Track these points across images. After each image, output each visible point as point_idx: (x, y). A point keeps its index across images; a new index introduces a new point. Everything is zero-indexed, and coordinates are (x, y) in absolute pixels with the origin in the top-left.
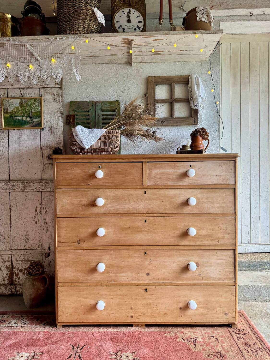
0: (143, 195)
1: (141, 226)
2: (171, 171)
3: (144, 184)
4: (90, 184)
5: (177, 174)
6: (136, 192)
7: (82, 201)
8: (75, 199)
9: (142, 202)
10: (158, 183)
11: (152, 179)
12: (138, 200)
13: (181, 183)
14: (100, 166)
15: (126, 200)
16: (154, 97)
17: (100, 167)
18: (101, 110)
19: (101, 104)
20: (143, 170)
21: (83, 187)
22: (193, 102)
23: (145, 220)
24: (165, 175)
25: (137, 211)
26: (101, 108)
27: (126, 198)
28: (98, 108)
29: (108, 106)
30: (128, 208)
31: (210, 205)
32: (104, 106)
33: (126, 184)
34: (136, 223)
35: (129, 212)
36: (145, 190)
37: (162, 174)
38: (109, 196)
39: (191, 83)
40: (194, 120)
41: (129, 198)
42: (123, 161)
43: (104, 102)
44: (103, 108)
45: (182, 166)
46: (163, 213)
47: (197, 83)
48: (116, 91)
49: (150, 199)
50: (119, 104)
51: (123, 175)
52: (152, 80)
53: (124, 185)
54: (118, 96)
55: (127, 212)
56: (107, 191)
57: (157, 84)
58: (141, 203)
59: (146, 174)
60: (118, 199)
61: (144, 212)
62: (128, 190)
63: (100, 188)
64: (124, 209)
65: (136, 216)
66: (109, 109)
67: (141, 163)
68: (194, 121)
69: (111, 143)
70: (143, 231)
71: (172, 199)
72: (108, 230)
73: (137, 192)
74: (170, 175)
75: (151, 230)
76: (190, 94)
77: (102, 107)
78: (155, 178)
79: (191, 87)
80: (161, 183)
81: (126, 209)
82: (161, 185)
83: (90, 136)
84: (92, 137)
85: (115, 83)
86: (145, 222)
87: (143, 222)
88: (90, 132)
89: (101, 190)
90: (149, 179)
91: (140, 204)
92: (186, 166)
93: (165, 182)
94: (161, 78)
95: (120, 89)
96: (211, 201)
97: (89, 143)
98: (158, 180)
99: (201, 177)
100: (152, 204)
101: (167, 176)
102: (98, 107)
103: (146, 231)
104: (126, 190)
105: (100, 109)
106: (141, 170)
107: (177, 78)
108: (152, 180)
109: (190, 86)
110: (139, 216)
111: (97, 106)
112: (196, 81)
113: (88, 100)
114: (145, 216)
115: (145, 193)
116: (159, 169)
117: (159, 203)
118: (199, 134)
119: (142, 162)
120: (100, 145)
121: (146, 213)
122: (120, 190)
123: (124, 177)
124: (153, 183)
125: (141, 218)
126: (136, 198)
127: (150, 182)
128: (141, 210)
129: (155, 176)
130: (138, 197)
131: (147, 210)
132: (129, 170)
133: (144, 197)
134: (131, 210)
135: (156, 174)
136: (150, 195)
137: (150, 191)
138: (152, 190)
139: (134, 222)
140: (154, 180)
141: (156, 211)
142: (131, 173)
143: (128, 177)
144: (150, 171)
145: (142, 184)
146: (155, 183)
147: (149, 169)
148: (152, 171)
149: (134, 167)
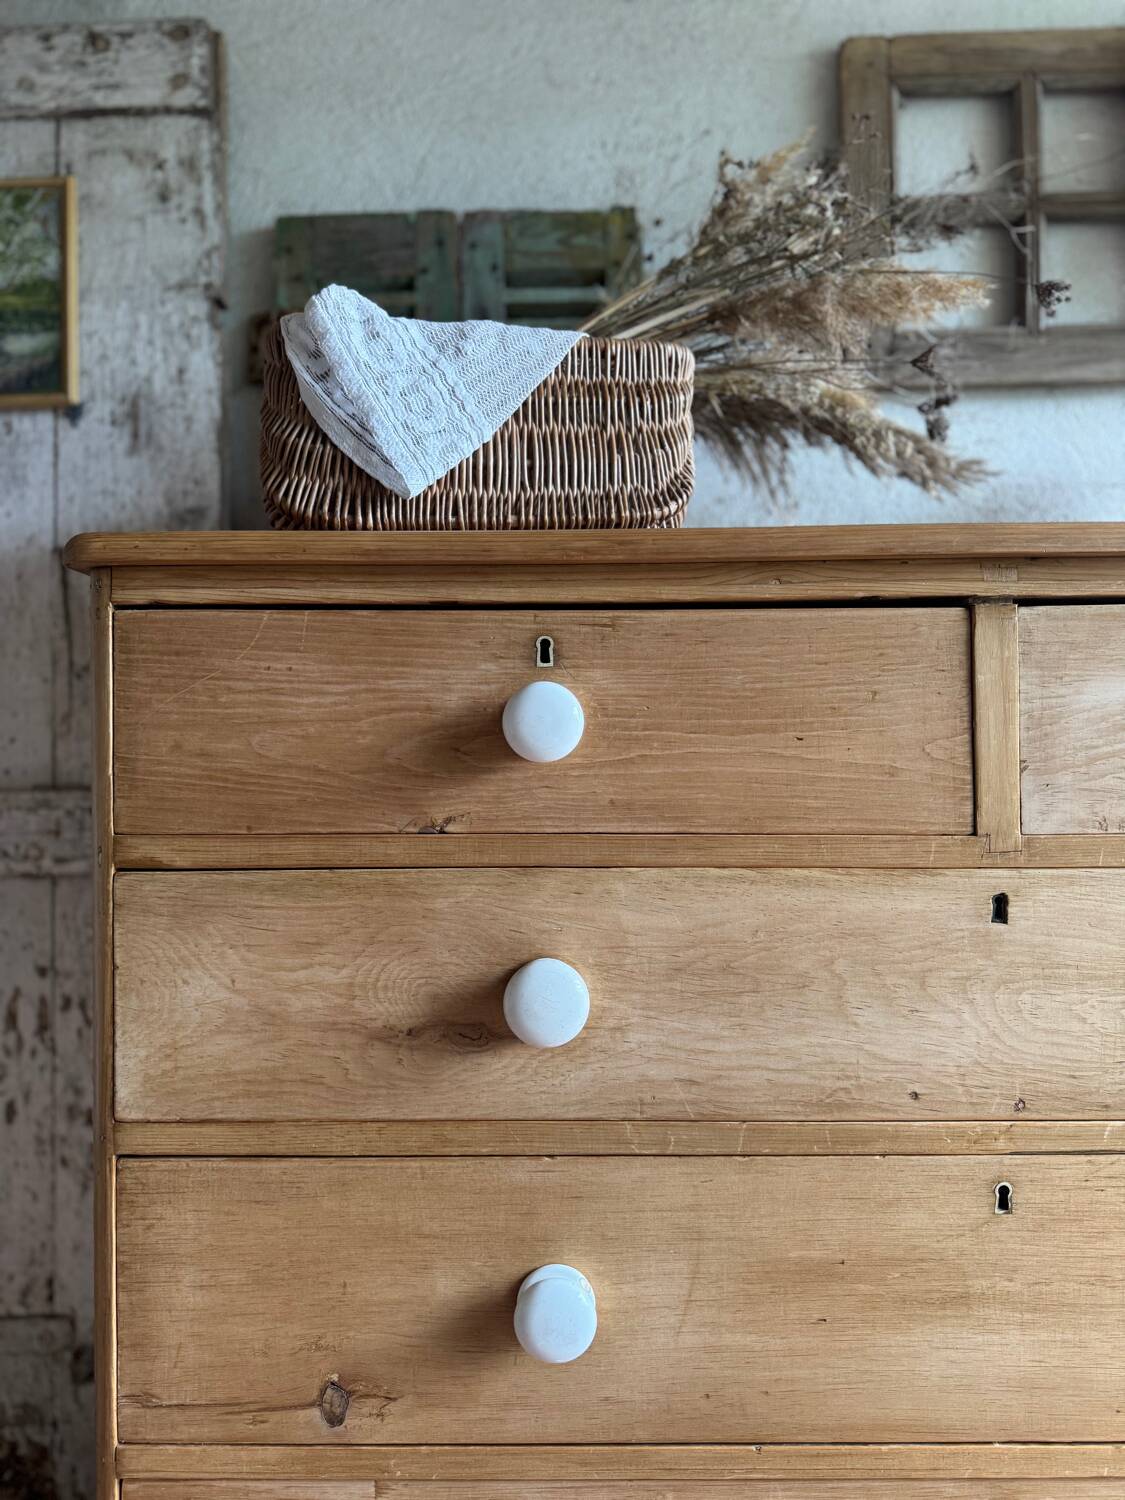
0: (975, 932)
1: (961, 1253)
3: (984, 821)
4: (448, 820)
6: (908, 906)
7: (363, 987)
8: (302, 975)
9: (972, 1002)
11: (1065, 768)
12: (932, 980)
14: (545, 644)
15: (802, 983)
16: (891, 181)
17: (545, 659)
18: (500, 273)
19: (506, 234)
20: (980, 678)
21: (377, 850)
23: (1004, 1191)
25: (915, 1096)
26: (500, 262)
27: (803, 965)
28: (481, 259)
29: (550, 242)
32: (524, 244)
33: (800, 826)
34: (913, 1220)
35: (842, 1106)
36: (1001, 880)
38: (632, 941)
41: (840, 966)
42: (773, 590)
43: (523, 221)
44: (520, 263)
48: (610, 147)
49: (1050, 972)
50: (632, 234)
51: (774, 730)
52: (870, 65)
53: (784, 827)
54: (623, 178)
55: (820, 1102)
56: (620, 886)
57: (911, 94)
58: (957, 1012)
59: (1006, 721)
60: (727, 969)
61: (993, 1111)
62: (821, 884)
63: (542, 859)
64: (790, 1078)
65: (911, 1148)
66: (564, 264)
67: (957, 613)
69: (630, 454)
70: (983, 1299)
72: (627, 1289)
73: (917, 906)
75: (1055, 1287)
77: (509, 251)
78: (1091, 761)
81: (803, 1079)
84: (461, 391)
85: (600, 88)
86: (1004, 1204)
87: (983, 1207)
88: (441, 349)
89: (552, 881)
90: (1038, 772)
91: (949, 1020)
94: (940, 50)
97: (433, 444)
100: (1076, 1026)
102: (479, 253)
103: (1007, 1301)
104: (808, 882)
105: (494, 268)
106: (960, 687)
107: (1055, 48)
108: (1065, 779)
110: (937, 1147)
111: (473, 247)
113: (410, 205)
114: (1001, 1145)
115: (1001, 908)
119: (966, 603)
120: (531, 469)
121: (1010, 1113)
122: (742, 880)
123: (782, 756)
124: (1083, 815)
125: (956, 1171)
126: (907, 967)
127: (1049, 800)
128: (960, 1090)
129: (1101, 742)
130: (928, 951)
131: (1018, 1081)
132: (838, 685)
133: (989, 957)
134: (860, 1088)
135: (1103, 725)
136: (1049, 935)
137: (1051, 892)
138: (1072, 884)
139: (890, 1204)
140: (1092, 784)
141: (1109, 1101)
142: (850, 715)
143: (822, 757)
144: (1046, 693)
145: (970, 820)
146: (1101, 814)
147: (1042, 668)
148: (1063, 691)
149: (881, 655)
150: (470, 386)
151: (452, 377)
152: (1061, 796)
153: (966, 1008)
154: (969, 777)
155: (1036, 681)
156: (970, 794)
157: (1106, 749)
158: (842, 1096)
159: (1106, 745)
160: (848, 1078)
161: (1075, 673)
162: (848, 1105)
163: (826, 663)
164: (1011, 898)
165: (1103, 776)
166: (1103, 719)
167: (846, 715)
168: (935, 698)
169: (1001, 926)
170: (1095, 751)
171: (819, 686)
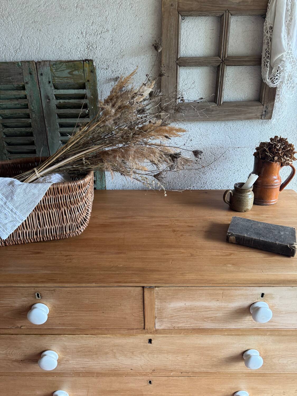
0: (144, 345)
1: (141, 389)
2: (214, 304)
3: (146, 327)
4: (22, 326)
5: (227, 309)
6: (129, 341)
7: (9, 354)
9: (143, 356)
10: (180, 325)
11: (166, 318)
12: (135, 353)
13: (233, 326)
14: (38, 295)
15: (107, 353)
16: (177, 52)
18: (51, 84)
19: (51, 70)
20: (145, 302)
21: (6, 331)
22: (271, 68)
24: (197, 312)
25: (131, 369)
26: (51, 80)
27: (106, 351)
28: (45, 79)
29: (66, 73)
30: (114, 365)
31: (289, 359)
32: (58, 74)
33: (104, 327)
34: (131, 385)
36: (150, 336)
37: (191, 309)
38: (68, 347)
39: (273, 15)
40: (264, 110)
41: (115, 351)
43: (56, 65)
45: (242, 295)
46: (188, 371)
47: (289, 19)
48: (84, 34)
49: (161, 352)
50: (93, 71)
51: (97, 311)
52: (172, 5)
53: (100, 327)
55: (111, 370)
56: (64, 338)
57: (184, 16)
58: (140, 357)
59: (152, 309)
60: (90, 351)
61: (148, 371)
62: (109, 338)
63: (45, 333)
64: (105, 367)
65: (131, 376)
66: (71, 81)
67: (140, 288)
68: (264, 113)
69: (68, 215)
71: (210, 352)
72: (75, 393)
73: (131, 341)
74: (210, 312)
76: (265, 47)
77: (53, 77)
78: (172, 317)
79: (271, 28)
80: (187, 326)
81: (107, 367)
82: (186, 328)
83: (8, 208)
84: (15, 210)
85: (79, 10)
86: (150, 382)
87: (146, 383)
89: (48, 337)
90: (159, 318)
91: (138, 359)
92: (252, 295)
93: (196, 324)
95: (94, 27)
96: (293, 353)
98: (181, 320)
99: (282, 315)
100: (166, 359)
101: (203, 313)
102: (44, 77)
104: (107, 337)
105: (50, 82)
106: (141, 303)
108: (165, 320)
109: (268, 26)
110: (136, 375)
111: (42, 74)
112: (287, 10)
114: (150, 375)
115: (150, 341)
116: (185, 300)
117: (179, 358)
118: (276, 158)
119: (143, 287)
121: (151, 371)
122: (92, 337)
123: (99, 316)
124: (169, 326)
125: (140, 379)
126: (129, 351)
127: (162, 323)
128: (141, 368)
129: (174, 313)
130: (134, 348)
131: (153, 367)
132: (111, 302)
133: (147, 349)
134: (120, 368)
135: (175, 310)
136: (161, 346)
137: (161, 339)
138: (166, 337)
139: (127, 383)
140: (172, 321)
141: (172, 370)
142: (115, 308)
143: (109, 316)
144: (162, 304)
145: (143, 326)
146: (174, 326)
147: (161, 300)
148: (165, 304)
149: (122, 297)
150: (17, 208)
151: (11, 207)
152: (165, 323)
153: (142, 357)
154: (143, 319)
155: (159, 302)
156: (143, 322)
157: (175, 315)
158: (116, 369)
159: (175, 314)
160: (117, 367)
161: (168, 301)
162: (117, 371)
163: (108, 298)
164: (152, 339)
165: (175, 319)
166: (175, 309)
167: (114, 308)
168: (135, 305)
169: (150, 344)
170: (173, 315)
171: (107, 303)
